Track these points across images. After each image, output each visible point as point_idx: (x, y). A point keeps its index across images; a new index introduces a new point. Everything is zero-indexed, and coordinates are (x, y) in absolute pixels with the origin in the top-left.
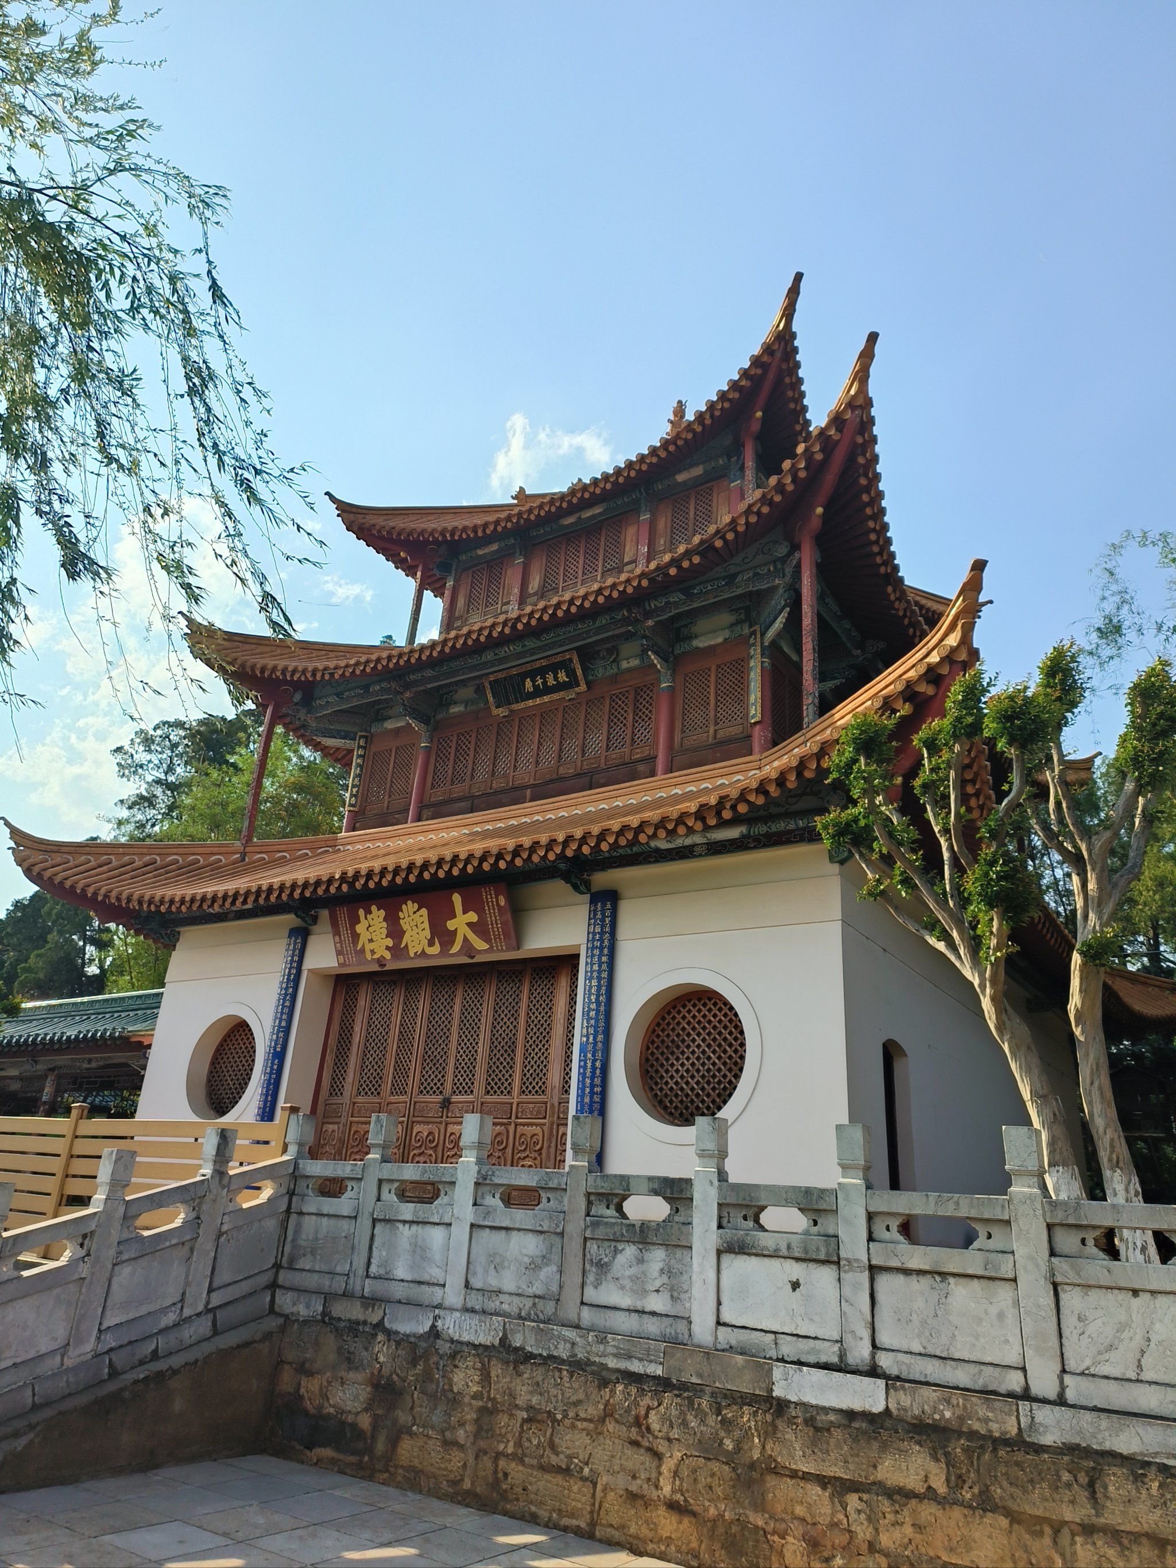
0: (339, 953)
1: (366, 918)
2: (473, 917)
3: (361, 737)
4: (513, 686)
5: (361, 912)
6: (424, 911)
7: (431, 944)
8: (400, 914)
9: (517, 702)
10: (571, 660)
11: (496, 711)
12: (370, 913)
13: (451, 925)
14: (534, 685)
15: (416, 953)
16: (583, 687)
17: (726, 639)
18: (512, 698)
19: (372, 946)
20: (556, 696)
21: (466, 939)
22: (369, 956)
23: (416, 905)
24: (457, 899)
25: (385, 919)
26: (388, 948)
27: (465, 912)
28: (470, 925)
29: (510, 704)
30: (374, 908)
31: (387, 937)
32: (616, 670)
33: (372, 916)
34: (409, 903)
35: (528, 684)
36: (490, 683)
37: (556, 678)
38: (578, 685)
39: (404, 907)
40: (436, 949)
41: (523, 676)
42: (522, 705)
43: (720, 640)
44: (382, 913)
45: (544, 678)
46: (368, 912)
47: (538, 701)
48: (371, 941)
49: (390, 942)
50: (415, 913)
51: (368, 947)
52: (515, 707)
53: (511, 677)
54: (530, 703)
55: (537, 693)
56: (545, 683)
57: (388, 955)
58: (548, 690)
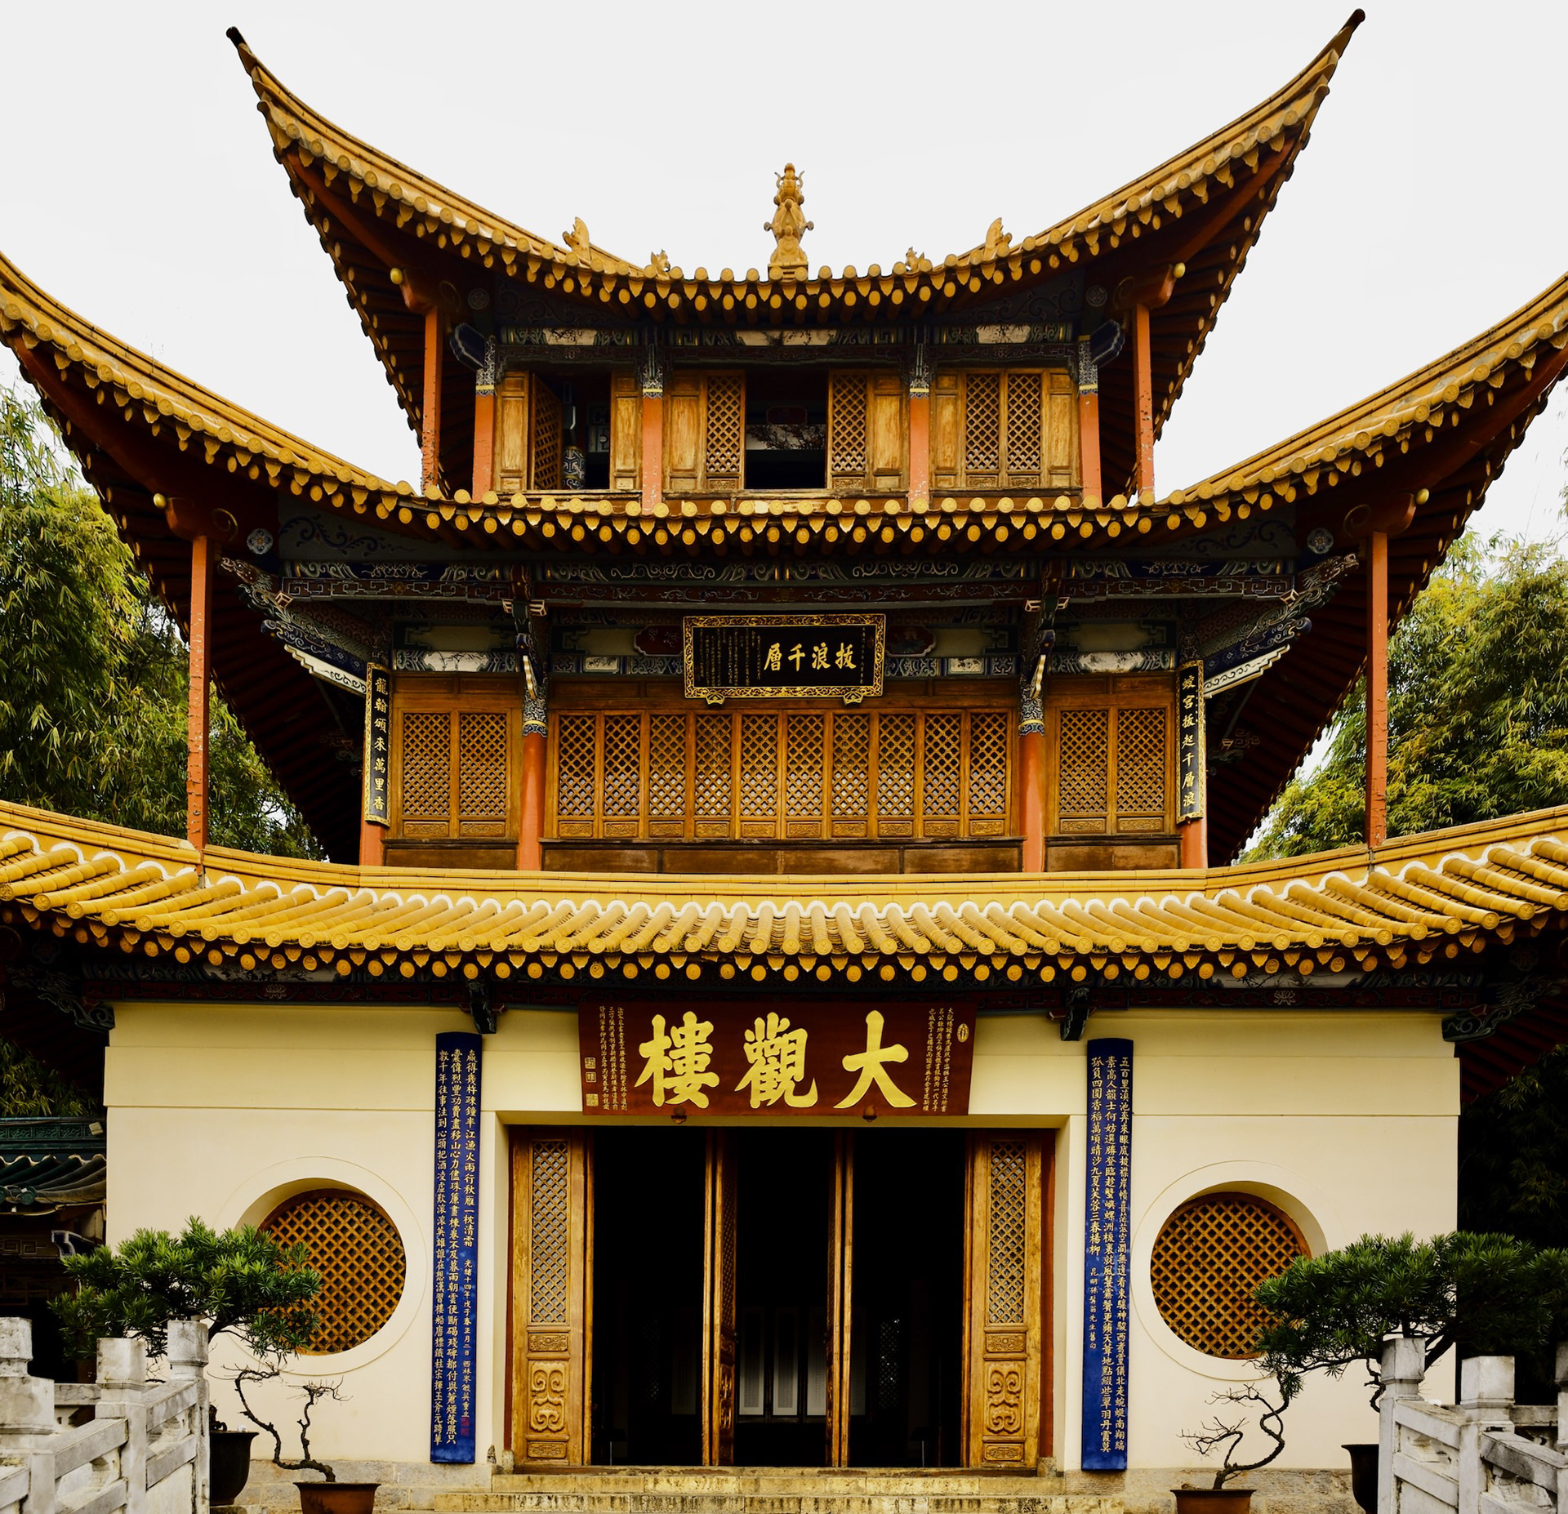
0: (587, 1089)
1: (667, 1032)
2: (899, 1053)
3: (376, 674)
4: (741, 653)
5: (659, 1022)
6: (801, 1035)
7: (801, 1089)
8: (749, 1035)
9: (742, 683)
10: (871, 630)
11: (693, 692)
12: (680, 1024)
13: (850, 1063)
14: (784, 660)
15: (764, 1104)
16: (877, 688)
17: (1135, 669)
18: (733, 674)
19: (669, 1083)
20: (819, 692)
21: (874, 1087)
22: (658, 1100)
23: (786, 1023)
24: (875, 1022)
25: (709, 1040)
26: (705, 1089)
27: (886, 1043)
28: (889, 1067)
29: (726, 684)
30: (689, 1017)
31: (708, 1069)
32: (937, 672)
33: (681, 1030)
34: (773, 1017)
35: (774, 655)
36: (697, 630)
37: (831, 658)
38: (869, 681)
39: (759, 1022)
40: (810, 1099)
41: (769, 636)
42: (749, 692)
43: (1126, 668)
44: (707, 1027)
45: (808, 651)
46: (674, 1021)
47: (784, 692)
48: (669, 1074)
49: (713, 1080)
50: (780, 1034)
51: (661, 1084)
52: (735, 692)
53: (742, 630)
54: (767, 692)
55: (787, 675)
56: (806, 662)
57: (702, 1102)
58: (808, 676)
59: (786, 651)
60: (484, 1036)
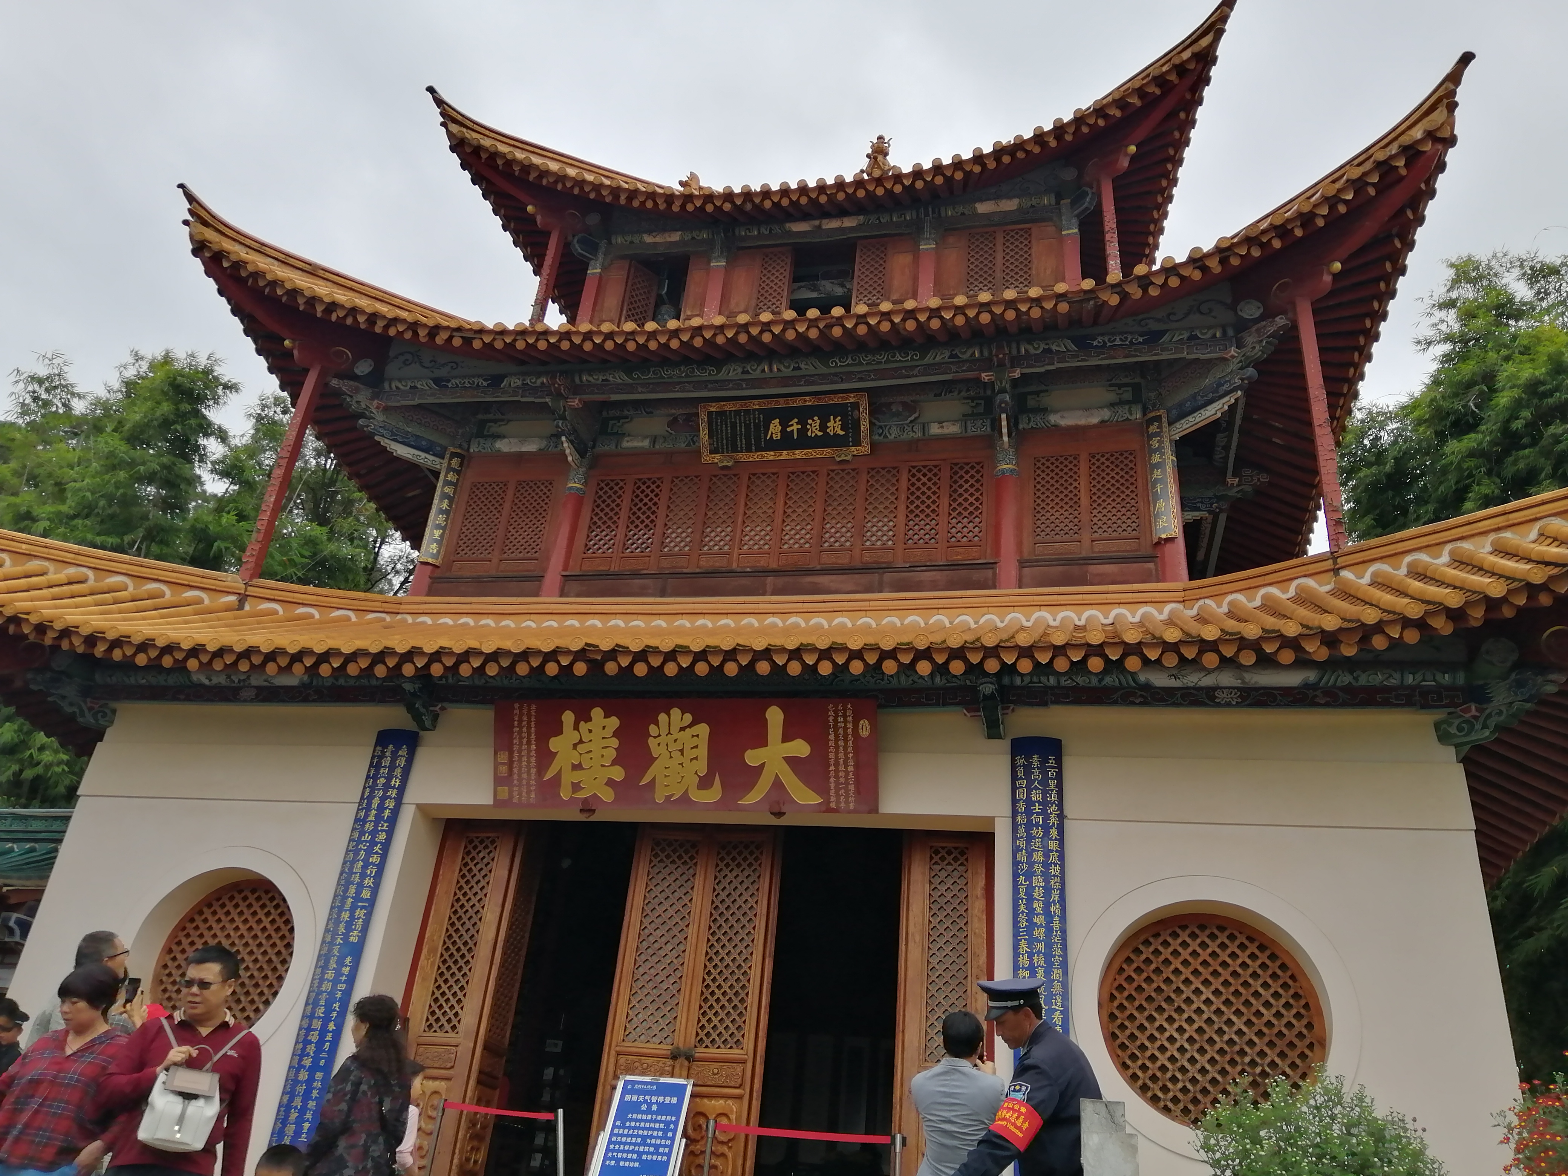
0: (499, 781)
1: (576, 727)
2: (800, 748)
3: (453, 455)
4: (748, 427)
5: (568, 717)
6: (703, 729)
7: (705, 783)
8: (653, 729)
9: (749, 450)
10: (856, 406)
11: (708, 458)
12: (588, 719)
13: (752, 758)
14: (783, 431)
15: (668, 798)
16: (864, 448)
17: (1103, 422)
18: (742, 442)
19: (576, 777)
20: (814, 453)
21: (778, 784)
22: (565, 794)
23: (688, 718)
24: (775, 716)
25: (616, 734)
26: (610, 783)
27: (786, 738)
28: (791, 761)
29: (735, 450)
30: (597, 713)
31: (614, 763)
32: (919, 434)
33: (589, 725)
34: (676, 712)
35: (775, 429)
36: (710, 414)
37: (823, 427)
38: (857, 443)
39: (662, 717)
40: (714, 794)
41: (769, 415)
42: (756, 456)
43: (1095, 420)
44: (614, 722)
45: (803, 423)
46: (583, 716)
47: (785, 455)
48: (577, 767)
49: (618, 773)
50: (682, 729)
51: (569, 777)
52: (743, 457)
53: (747, 412)
54: (771, 455)
55: (787, 442)
56: (803, 431)
57: (607, 795)
58: (804, 441)
59: (784, 425)
60: (422, 733)
